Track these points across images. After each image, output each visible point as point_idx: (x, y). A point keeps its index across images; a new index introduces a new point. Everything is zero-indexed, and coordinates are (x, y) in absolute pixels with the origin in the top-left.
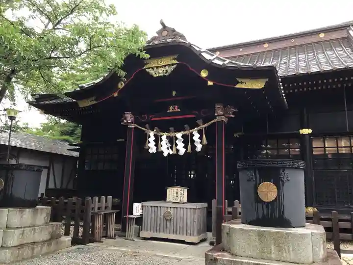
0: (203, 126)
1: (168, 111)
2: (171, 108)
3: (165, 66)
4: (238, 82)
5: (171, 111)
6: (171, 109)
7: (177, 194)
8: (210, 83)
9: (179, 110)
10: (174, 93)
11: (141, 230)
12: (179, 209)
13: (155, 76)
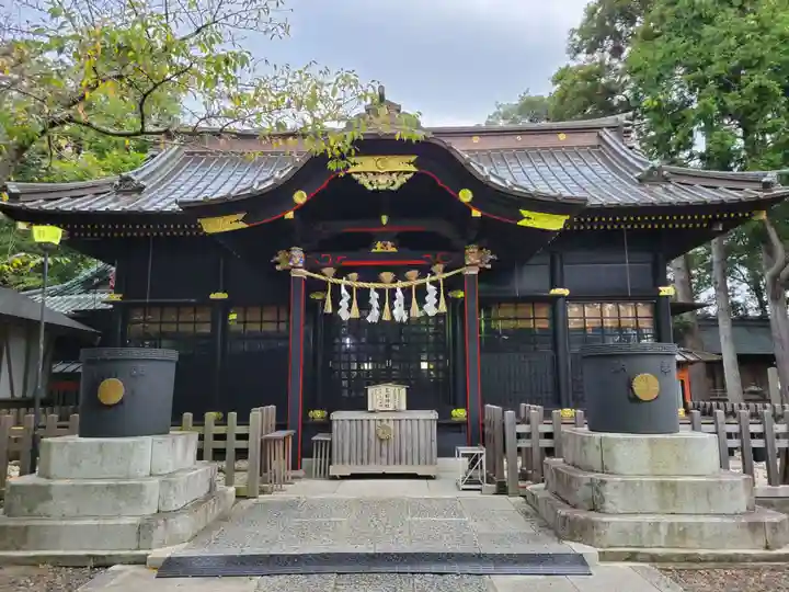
0: (441, 277)
1: (374, 250)
2: (379, 245)
3: (391, 173)
4: (522, 218)
5: (379, 250)
6: (379, 247)
7: (387, 397)
8: (476, 213)
9: (394, 250)
10: (384, 219)
11: (330, 463)
12: (403, 422)
13: (370, 188)
